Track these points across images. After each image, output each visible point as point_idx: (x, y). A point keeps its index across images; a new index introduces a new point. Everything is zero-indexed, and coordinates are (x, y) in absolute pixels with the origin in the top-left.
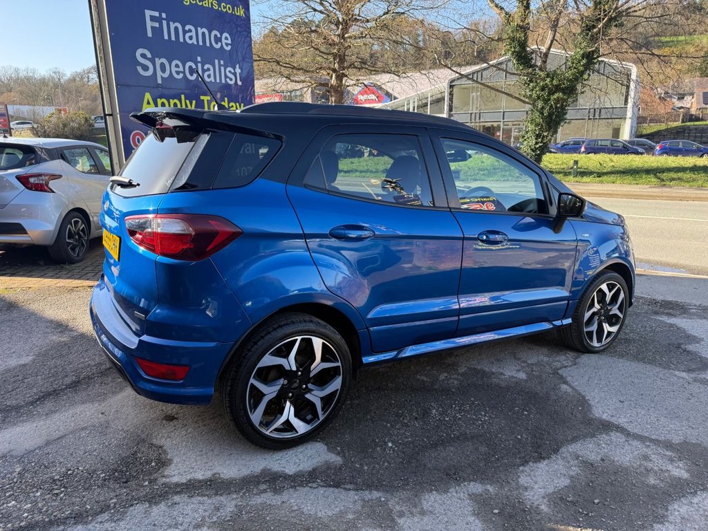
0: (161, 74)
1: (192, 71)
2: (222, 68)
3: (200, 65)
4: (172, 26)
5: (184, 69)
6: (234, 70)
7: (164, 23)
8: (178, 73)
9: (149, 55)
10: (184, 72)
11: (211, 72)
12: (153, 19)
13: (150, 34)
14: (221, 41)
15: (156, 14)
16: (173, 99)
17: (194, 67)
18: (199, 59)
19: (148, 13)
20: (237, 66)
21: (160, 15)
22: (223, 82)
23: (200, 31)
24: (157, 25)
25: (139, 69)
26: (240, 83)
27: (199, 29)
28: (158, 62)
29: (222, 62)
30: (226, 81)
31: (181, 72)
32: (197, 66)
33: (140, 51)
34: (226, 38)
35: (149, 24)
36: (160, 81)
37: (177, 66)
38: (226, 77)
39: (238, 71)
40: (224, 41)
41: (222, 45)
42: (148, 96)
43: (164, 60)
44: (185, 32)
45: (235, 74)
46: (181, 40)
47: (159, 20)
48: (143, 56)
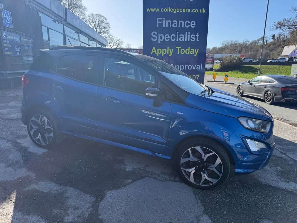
0: (160, 40)
1: (173, 38)
2: (189, 35)
3: (178, 35)
4: (167, 22)
5: (170, 37)
6: (196, 36)
7: (164, 21)
8: (167, 39)
9: (156, 33)
10: (170, 39)
11: (183, 37)
12: (159, 20)
13: (157, 26)
14: (190, 25)
15: (161, 19)
16: (164, 49)
17: (175, 36)
18: (178, 33)
19: (158, 19)
20: (198, 34)
21: (163, 19)
22: (189, 40)
23: (180, 22)
24: (161, 22)
25: (152, 39)
26: (198, 40)
27: (179, 21)
28: (159, 36)
29: (189, 33)
30: (190, 40)
31: (169, 38)
32: (176, 36)
33: (153, 32)
34: (193, 23)
35: (158, 22)
36: (159, 42)
37: (167, 36)
38: (190, 38)
39: (198, 35)
40: (191, 24)
41: (190, 26)
42: (154, 48)
43: (162, 35)
44: (172, 23)
45: (196, 37)
46: (170, 26)
47: (162, 21)
48: (154, 34)
